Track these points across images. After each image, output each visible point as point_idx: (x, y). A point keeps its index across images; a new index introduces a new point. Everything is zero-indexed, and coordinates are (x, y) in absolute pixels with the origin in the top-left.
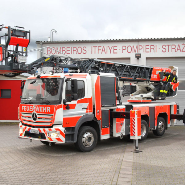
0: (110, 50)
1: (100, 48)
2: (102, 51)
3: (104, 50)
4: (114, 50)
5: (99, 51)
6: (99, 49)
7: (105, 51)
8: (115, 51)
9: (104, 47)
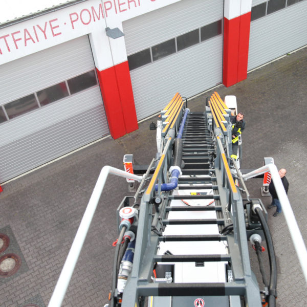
0: (44, 32)
1: (17, 37)
2: (26, 40)
3: (28, 37)
4: (52, 28)
5: (17, 42)
6: (16, 39)
7: (31, 38)
8: (56, 31)
9: (26, 30)
